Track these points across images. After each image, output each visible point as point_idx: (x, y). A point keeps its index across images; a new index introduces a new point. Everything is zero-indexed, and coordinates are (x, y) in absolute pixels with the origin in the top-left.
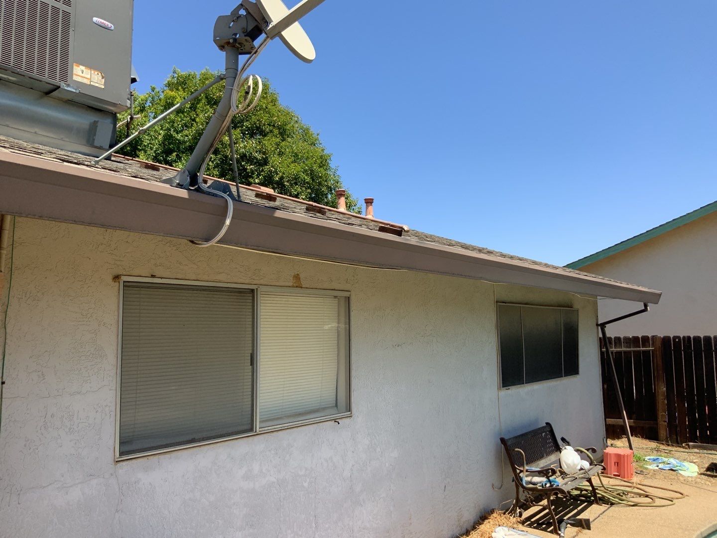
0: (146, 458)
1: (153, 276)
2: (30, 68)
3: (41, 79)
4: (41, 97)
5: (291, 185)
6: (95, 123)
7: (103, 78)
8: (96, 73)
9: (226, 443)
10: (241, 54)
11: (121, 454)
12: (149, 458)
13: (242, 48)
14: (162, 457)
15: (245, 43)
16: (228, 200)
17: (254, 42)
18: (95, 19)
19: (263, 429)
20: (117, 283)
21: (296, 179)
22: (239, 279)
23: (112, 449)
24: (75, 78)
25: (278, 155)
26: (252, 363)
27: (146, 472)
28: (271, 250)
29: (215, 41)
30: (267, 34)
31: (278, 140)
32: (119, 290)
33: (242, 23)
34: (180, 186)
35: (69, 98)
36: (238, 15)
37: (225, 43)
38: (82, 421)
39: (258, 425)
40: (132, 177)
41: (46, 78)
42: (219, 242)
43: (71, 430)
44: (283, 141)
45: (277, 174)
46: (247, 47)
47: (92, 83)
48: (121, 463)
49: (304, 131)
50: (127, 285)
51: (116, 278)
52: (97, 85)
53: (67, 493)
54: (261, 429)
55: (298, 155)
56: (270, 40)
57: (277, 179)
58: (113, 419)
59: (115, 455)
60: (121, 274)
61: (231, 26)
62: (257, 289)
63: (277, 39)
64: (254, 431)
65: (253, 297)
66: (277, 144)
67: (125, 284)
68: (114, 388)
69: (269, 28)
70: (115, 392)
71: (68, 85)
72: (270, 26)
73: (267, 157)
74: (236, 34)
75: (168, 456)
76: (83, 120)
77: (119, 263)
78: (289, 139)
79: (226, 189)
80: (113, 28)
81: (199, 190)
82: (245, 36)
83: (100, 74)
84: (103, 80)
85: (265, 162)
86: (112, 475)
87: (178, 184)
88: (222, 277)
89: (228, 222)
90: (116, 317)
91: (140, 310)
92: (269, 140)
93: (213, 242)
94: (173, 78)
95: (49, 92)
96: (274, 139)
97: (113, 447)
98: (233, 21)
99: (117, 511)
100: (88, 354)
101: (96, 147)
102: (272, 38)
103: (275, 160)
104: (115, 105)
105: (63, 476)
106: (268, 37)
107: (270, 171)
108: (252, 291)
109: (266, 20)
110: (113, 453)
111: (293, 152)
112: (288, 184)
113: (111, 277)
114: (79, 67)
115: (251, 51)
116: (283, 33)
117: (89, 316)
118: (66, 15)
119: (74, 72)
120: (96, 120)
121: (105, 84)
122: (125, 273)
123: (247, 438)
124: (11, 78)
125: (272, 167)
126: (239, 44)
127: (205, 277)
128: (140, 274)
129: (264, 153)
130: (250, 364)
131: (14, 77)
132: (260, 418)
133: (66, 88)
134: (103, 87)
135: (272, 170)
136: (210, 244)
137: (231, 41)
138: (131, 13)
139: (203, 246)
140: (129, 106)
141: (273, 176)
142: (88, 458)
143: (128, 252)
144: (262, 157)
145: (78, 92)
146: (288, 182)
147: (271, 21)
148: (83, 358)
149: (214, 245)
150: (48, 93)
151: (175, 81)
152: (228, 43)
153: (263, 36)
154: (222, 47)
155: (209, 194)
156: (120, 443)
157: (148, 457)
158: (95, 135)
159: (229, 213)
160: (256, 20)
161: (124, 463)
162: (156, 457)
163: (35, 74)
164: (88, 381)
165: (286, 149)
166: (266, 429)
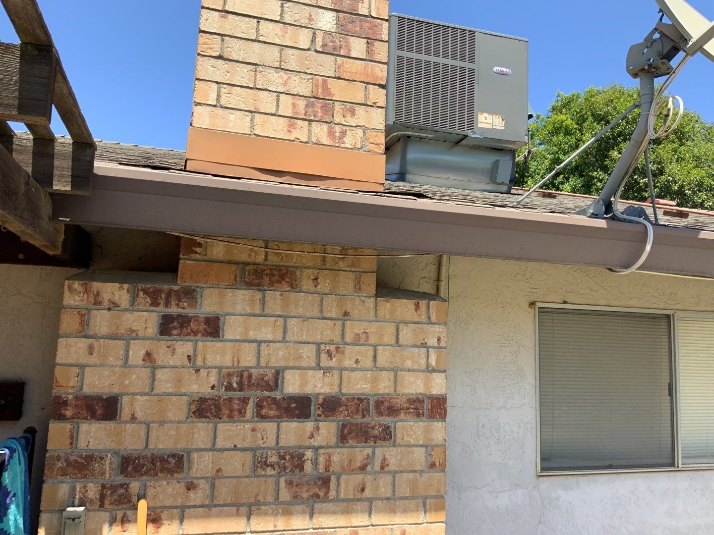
0: (566, 477)
1: (565, 302)
2: (444, 124)
3: (452, 132)
4: (452, 147)
5: (694, 192)
6: (497, 161)
7: (503, 120)
8: (497, 117)
9: (645, 475)
10: (656, 77)
11: (543, 469)
12: (569, 477)
13: (658, 72)
14: (580, 478)
15: (661, 66)
16: (647, 225)
17: (670, 63)
18: (495, 69)
19: (686, 466)
20: (533, 309)
21: (699, 185)
22: (654, 304)
23: (534, 464)
24: (480, 125)
25: (676, 162)
26: (671, 394)
27: (566, 490)
28: (696, 274)
29: (628, 71)
30: (686, 52)
31: (676, 145)
32: (535, 315)
33: (658, 47)
34: (594, 216)
35: (475, 143)
36: (651, 41)
37: (639, 71)
38: (507, 434)
39: (680, 461)
40: (550, 212)
41: (457, 131)
42: (639, 268)
43: (499, 441)
44: (680, 146)
45: (676, 183)
46: (663, 68)
47: (494, 127)
48: (542, 478)
49: (707, 130)
50: (542, 311)
51: (532, 304)
52: (498, 128)
53: (497, 498)
54: (683, 466)
55: (701, 159)
56: (691, 57)
57: (676, 188)
58: (534, 434)
59: (537, 470)
60: (536, 300)
61: (645, 52)
62: (673, 315)
63: (699, 53)
64: (676, 466)
65: (669, 322)
66: (675, 150)
67: (540, 310)
68: (534, 406)
69: (688, 46)
70: (535, 410)
71: (474, 133)
72: (690, 43)
73: (663, 167)
74: (649, 60)
75: (585, 478)
76: (486, 161)
77: (533, 290)
78: (688, 143)
79: (641, 213)
80: (510, 73)
81: (614, 218)
82: (661, 59)
83: (500, 117)
84: (504, 122)
85: (661, 172)
86: (534, 487)
87: (593, 214)
88: (634, 302)
89: (648, 248)
90: (533, 340)
91: (553, 334)
92: (665, 147)
93: (633, 269)
94: (558, 101)
95: (459, 141)
96: (670, 146)
97: (535, 462)
98: (647, 47)
99: (540, 522)
100: (511, 373)
101: (499, 184)
102: (692, 55)
103: (673, 169)
104: (513, 142)
105: (493, 482)
106: (688, 55)
107: (668, 181)
108: (668, 316)
109: (684, 38)
110: (535, 467)
111: (694, 157)
112: (690, 192)
113: (527, 304)
114: (482, 114)
115: (669, 72)
116: (705, 47)
117: (510, 338)
118: (472, 71)
119: (479, 120)
120: (498, 159)
121: (505, 126)
122: (539, 300)
123: (668, 473)
124: (429, 136)
125: (669, 176)
126: (654, 68)
127: (616, 303)
128: (553, 300)
129: (659, 163)
130: (668, 394)
131: (432, 135)
132: (682, 454)
133: (472, 136)
134: (503, 128)
135: (669, 180)
136: (630, 271)
137: (646, 67)
138: (526, 55)
139: (622, 273)
140: (527, 141)
141: (670, 186)
142: (514, 468)
143: (541, 280)
144: (658, 168)
145: (482, 137)
146: (689, 190)
147: (691, 37)
148: (506, 376)
149: (635, 272)
150: (457, 143)
151: (560, 104)
152: (643, 70)
153: (681, 54)
154: (635, 75)
155: (625, 221)
156: (542, 459)
157: (567, 476)
158: (497, 173)
159: (649, 239)
160: (673, 40)
161: (545, 479)
162: (575, 478)
163: (448, 129)
164: (512, 398)
165: (685, 154)
166: (690, 466)
